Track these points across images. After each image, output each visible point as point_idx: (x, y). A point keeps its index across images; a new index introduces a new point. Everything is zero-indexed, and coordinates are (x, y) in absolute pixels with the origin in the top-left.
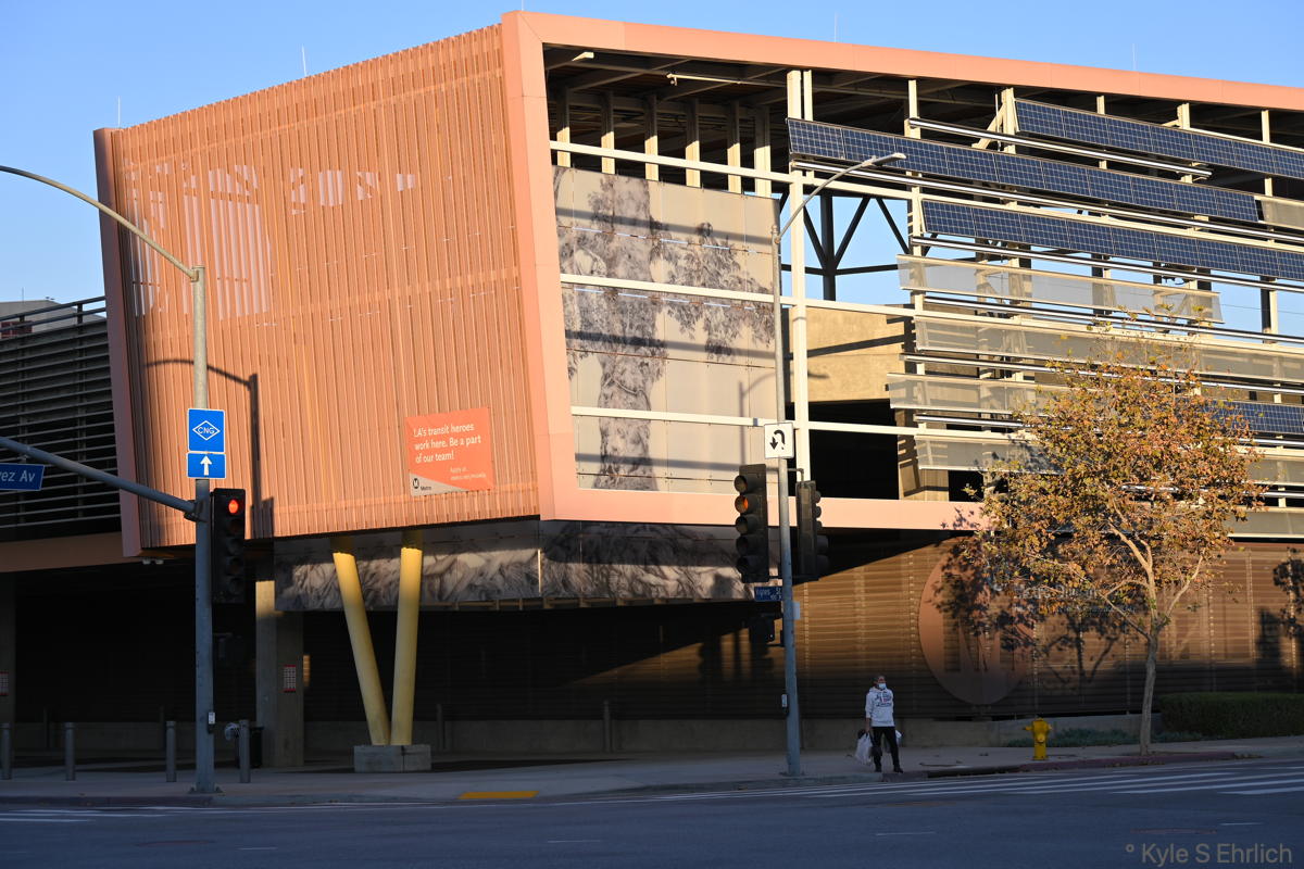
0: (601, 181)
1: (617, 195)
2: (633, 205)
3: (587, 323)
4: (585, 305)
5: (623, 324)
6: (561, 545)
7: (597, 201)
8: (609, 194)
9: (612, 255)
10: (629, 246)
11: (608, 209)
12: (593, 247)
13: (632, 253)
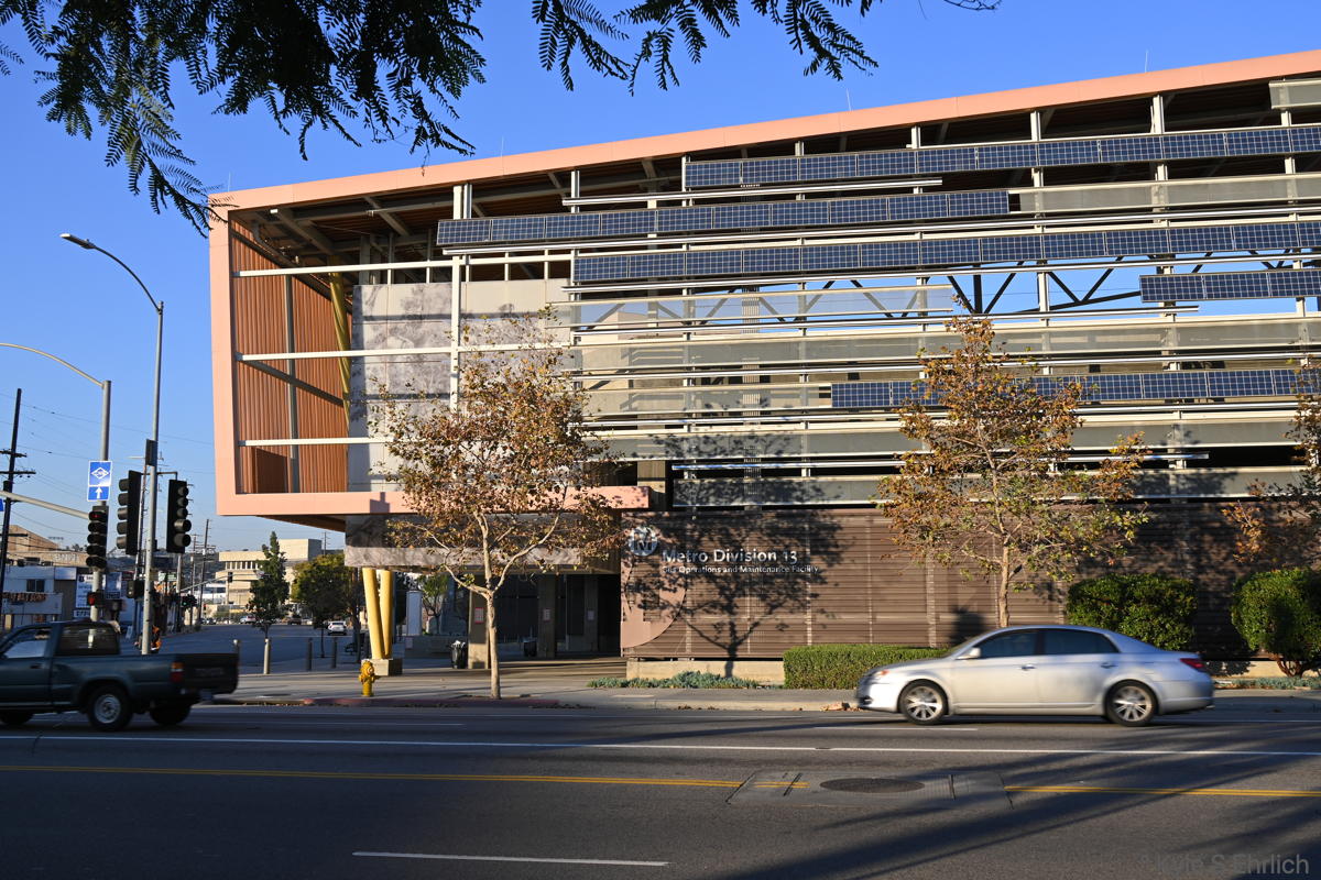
0: (413, 290)
1: (426, 297)
2: (440, 301)
3: (395, 384)
4: (394, 371)
5: (428, 383)
6: (365, 531)
7: (408, 303)
8: (419, 297)
9: (419, 337)
10: (435, 329)
11: (418, 307)
12: (403, 334)
13: (438, 333)
